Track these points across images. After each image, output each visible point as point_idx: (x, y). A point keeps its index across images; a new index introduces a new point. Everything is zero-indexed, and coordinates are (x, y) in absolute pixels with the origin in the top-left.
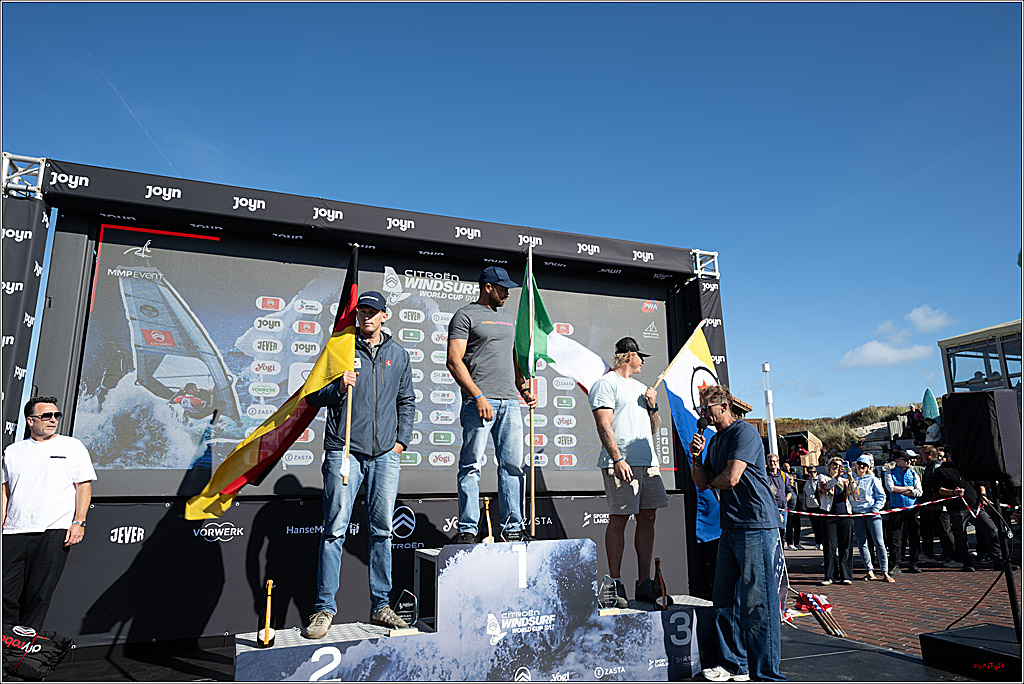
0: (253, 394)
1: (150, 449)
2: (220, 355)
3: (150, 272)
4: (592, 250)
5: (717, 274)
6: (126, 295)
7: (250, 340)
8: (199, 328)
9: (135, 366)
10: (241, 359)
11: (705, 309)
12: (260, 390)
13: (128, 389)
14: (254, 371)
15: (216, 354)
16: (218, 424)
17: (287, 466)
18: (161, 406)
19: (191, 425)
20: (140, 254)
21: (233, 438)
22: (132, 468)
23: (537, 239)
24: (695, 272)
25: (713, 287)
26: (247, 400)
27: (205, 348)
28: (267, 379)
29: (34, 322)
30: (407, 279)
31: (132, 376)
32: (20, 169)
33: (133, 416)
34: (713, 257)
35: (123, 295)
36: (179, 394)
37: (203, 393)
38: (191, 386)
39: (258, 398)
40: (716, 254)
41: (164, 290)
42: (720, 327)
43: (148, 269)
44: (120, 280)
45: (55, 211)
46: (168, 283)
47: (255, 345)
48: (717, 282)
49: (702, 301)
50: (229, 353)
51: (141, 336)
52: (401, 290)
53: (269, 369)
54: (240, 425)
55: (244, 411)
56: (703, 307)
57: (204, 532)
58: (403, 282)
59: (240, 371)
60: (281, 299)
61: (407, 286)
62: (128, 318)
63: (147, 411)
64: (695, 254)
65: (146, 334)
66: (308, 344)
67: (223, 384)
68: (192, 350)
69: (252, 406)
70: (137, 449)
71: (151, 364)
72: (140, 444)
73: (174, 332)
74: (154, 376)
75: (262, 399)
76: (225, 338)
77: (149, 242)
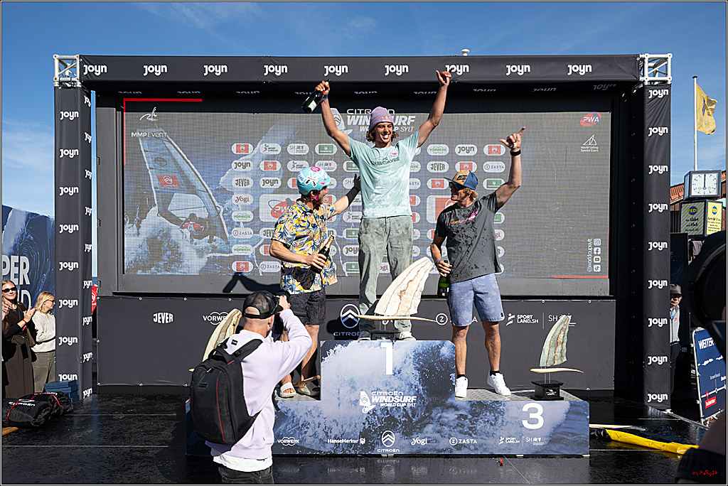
0: (235, 220)
1: (172, 262)
2: (210, 191)
3: (160, 132)
4: (522, 70)
5: (669, 78)
6: (145, 151)
7: (230, 179)
8: (194, 172)
9: (156, 202)
10: (224, 194)
11: (648, 118)
12: (240, 217)
13: (153, 218)
14: (234, 202)
15: (207, 192)
16: (213, 243)
17: (262, 273)
18: (175, 230)
19: (196, 244)
20: (150, 119)
21: (224, 252)
22: (163, 273)
23: (465, 66)
24: (641, 79)
25: (661, 93)
26: (231, 224)
27: (199, 187)
28: (245, 208)
29: (92, 175)
30: (349, 117)
31: (155, 209)
32: (68, 65)
33: (159, 237)
34: (666, 59)
35: (142, 150)
36: (185, 222)
37: (201, 221)
38: (193, 216)
39: (239, 223)
40: (669, 56)
41: (168, 145)
42: (668, 135)
43: (157, 130)
44: (140, 141)
45: (93, 93)
46: (170, 139)
47: (234, 183)
48: (669, 87)
49: (646, 110)
50: (218, 190)
51: (157, 179)
52: (343, 127)
53: (245, 200)
54: (228, 243)
55: (230, 233)
56: (647, 116)
57: (210, 318)
58: (345, 120)
59: (225, 203)
60: (250, 145)
61: (349, 123)
62: (148, 168)
63: (167, 235)
64: (643, 59)
65: (160, 178)
66: (273, 178)
67: (213, 212)
68: (191, 189)
69: (235, 229)
70: (164, 261)
71: (166, 201)
72: (165, 258)
73: (178, 176)
74: (169, 209)
75: (242, 224)
76: (213, 179)
77: (155, 109)
